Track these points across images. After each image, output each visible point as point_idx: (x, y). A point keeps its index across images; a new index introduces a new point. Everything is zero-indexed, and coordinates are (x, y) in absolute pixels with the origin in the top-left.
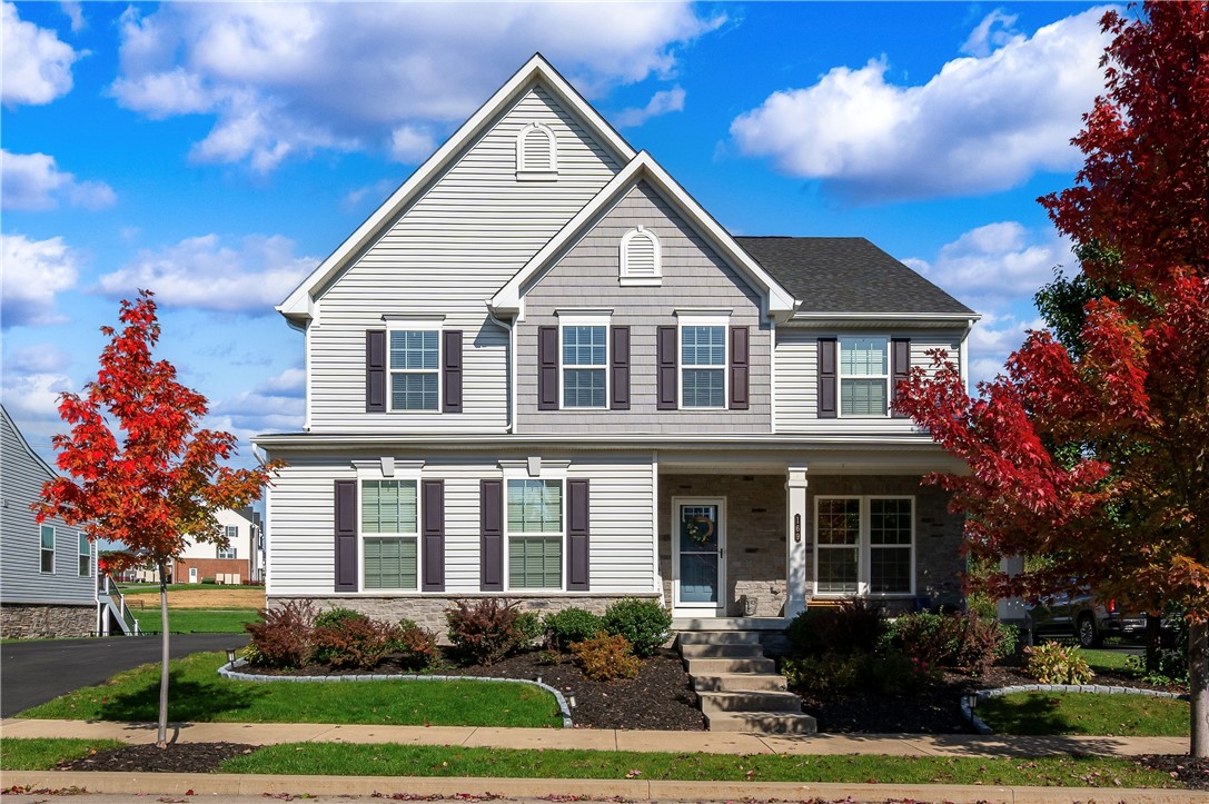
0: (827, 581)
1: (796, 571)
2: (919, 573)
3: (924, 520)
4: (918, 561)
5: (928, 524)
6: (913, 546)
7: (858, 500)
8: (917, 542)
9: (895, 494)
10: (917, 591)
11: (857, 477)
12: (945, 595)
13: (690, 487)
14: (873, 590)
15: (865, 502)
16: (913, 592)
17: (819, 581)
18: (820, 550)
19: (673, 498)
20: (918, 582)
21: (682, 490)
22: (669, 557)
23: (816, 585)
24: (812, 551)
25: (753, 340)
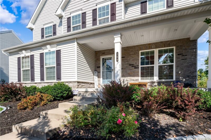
0: (144, 77)
1: (117, 72)
2: (177, 73)
3: (178, 55)
4: (176, 69)
5: (180, 56)
6: (174, 64)
7: (154, 51)
8: (176, 62)
9: (168, 47)
10: (176, 78)
11: (153, 43)
12: (188, 80)
13: (105, 53)
14: (159, 79)
15: (156, 51)
16: (174, 79)
17: (141, 77)
18: (141, 67)
19: (101, 56)
20: (176, 76)
21: (103, 54)
22: (100, 72)
23: (140, 78)
24: (138, 68)
25: (117, 6)
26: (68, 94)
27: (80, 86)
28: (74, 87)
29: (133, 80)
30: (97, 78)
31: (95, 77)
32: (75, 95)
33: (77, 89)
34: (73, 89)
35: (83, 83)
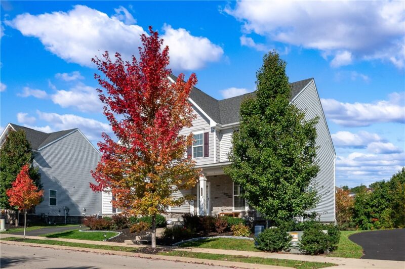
0: (237, 206)
1: (202, 205)
14: (250, 209)
17: (235, 206)
18: (235, 197)
22: (196, 201)
23: (233, 208)
24: (232, 197)
25: (209, 136)
26: (163, 223)
27: (174, 216)
28: (168, 217)
29: (228, 210)
30: (193, 207)
31: (191, 206)
32: (169, 224)
33: (170, 219)
34: (167, 219)
35: (176, 213)
